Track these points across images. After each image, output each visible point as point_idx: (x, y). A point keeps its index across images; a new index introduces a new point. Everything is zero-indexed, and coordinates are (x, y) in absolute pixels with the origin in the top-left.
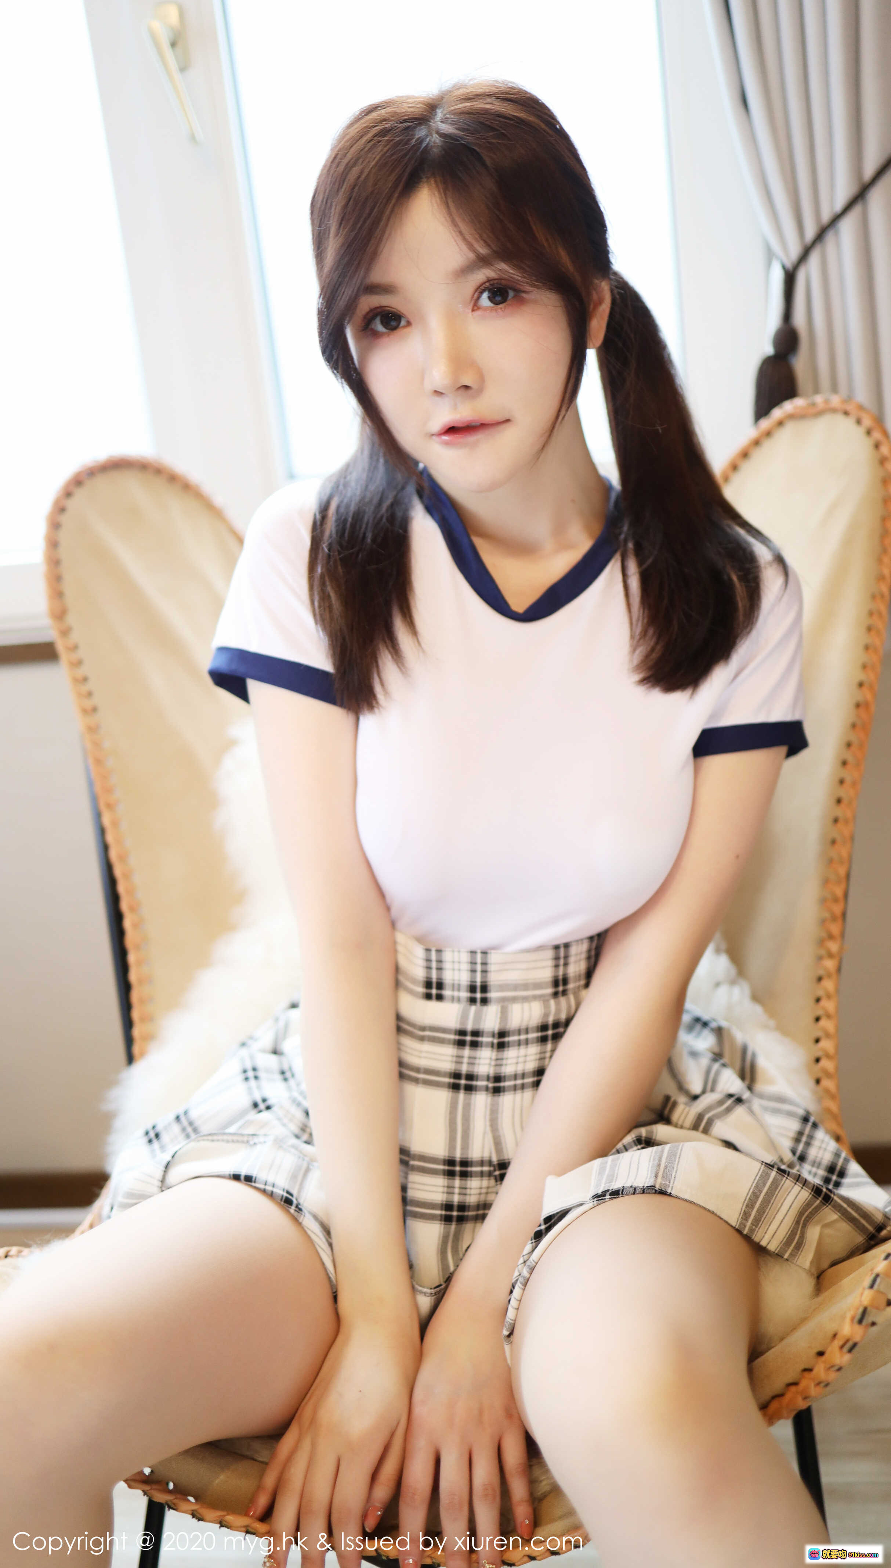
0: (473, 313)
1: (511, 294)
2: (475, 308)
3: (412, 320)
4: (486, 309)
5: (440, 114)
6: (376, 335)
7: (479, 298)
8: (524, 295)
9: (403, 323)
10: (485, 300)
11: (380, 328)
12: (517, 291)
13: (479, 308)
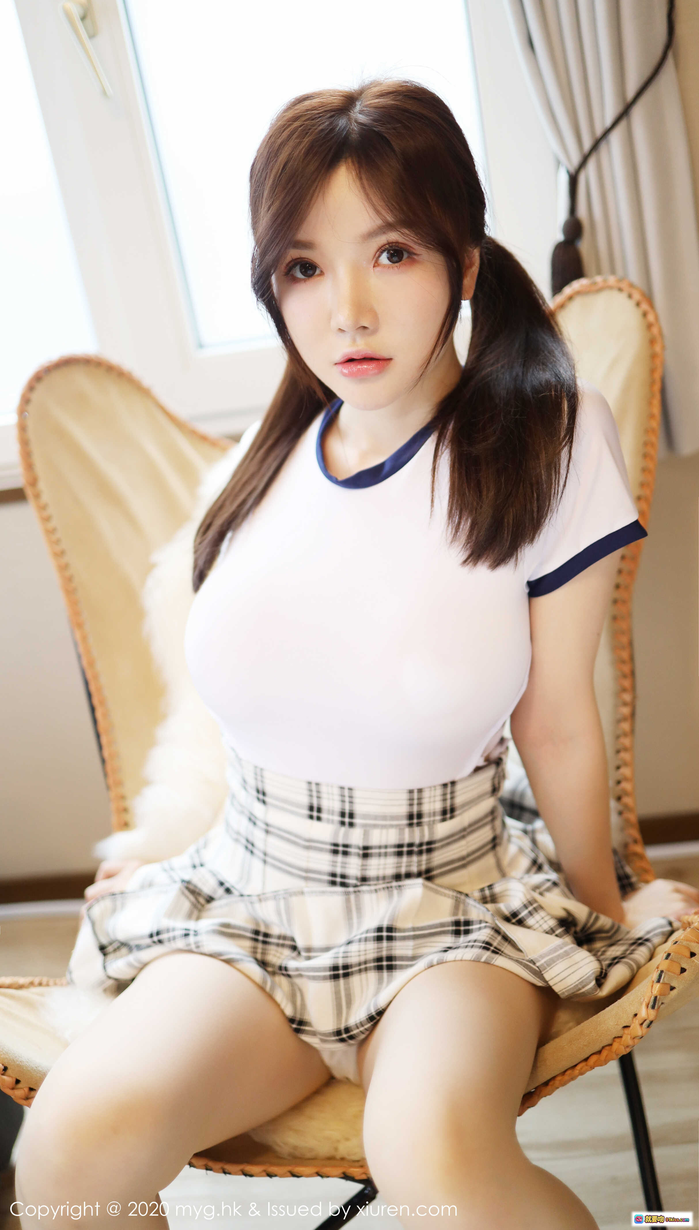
0: (374, 268)
1: (405, 255)
2: (376, 264)
3: (324, 271)
4: (384, 266)
5: (358, 106)
6: (295, 280)
7: (379, 256)
8: (415, 257)
9: (318, 272)
10: (384, 259)
11: (299, 275)
12: (411, 254)
13: (379, 265)
